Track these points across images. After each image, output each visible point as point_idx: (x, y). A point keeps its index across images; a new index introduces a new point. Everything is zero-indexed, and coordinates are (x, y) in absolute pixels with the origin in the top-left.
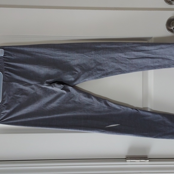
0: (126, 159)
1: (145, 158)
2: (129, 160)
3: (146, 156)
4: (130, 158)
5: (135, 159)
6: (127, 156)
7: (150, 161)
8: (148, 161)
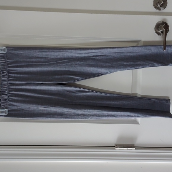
0: (115, 147)
1: (132, 146)
2: (118, 147)
3: (133, 144)
4: (119, 146)
5: (123, 147)
6: (116, 144)
7: (136, 149)
8: (135, 149)
